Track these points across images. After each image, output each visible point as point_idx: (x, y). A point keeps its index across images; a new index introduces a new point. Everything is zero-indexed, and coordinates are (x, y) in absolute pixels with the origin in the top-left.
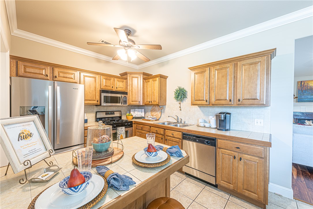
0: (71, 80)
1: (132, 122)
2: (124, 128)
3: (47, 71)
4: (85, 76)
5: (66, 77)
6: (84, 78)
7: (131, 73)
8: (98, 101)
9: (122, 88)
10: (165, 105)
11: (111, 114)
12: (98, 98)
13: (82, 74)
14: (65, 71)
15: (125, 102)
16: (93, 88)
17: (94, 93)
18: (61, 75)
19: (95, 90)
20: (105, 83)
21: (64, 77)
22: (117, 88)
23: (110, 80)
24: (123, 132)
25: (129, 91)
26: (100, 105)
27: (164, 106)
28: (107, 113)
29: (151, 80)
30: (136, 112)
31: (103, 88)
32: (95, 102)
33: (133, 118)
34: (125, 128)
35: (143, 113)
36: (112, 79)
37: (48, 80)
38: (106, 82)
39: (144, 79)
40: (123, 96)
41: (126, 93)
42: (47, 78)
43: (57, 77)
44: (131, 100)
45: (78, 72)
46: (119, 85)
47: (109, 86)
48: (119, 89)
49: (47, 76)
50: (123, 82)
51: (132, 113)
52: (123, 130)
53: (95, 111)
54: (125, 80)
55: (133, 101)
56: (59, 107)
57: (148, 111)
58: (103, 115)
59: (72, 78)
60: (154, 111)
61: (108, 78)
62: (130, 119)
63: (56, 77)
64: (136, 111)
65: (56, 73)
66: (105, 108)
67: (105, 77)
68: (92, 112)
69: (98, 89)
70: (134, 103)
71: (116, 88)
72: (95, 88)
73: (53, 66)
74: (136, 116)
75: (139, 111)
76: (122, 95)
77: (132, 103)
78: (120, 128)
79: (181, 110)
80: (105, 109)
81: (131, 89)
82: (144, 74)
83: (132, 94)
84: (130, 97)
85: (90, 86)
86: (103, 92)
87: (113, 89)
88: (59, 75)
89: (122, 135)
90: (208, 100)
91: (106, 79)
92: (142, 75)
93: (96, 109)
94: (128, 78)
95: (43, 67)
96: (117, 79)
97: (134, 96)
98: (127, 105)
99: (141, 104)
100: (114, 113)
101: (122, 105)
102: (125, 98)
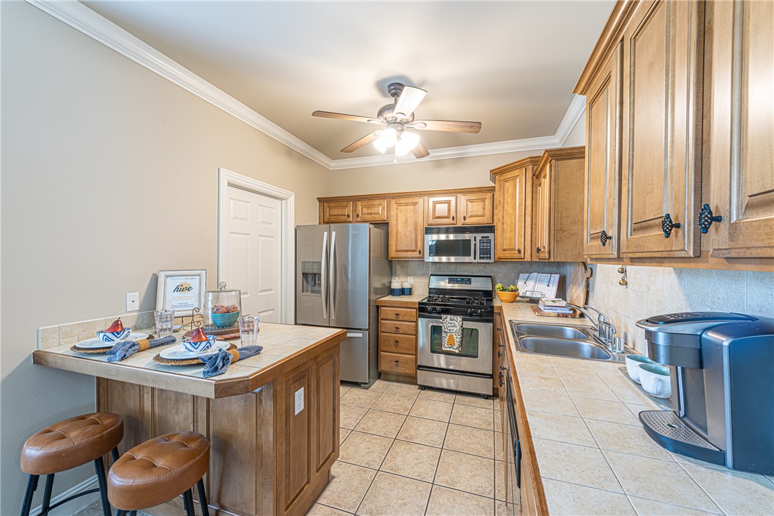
0: (378, 218)
2: (459, 318)
3: (350, 209)
4: (397, 205)
5: (371, 214)
6: (397, 209)
7: (501, 171)
8: (420, 253)
9: (481, 216)
11: (463, 281)
12: (421, 245)
13: (394, 202)
14: (371, 203)
15: (486, 252)
16: (411, 227)
17: (414, 236)
18: (365, 210)
21: (368, 214)
22: (465, 218)
23: (447, 203)
24: (455, 329)
25: (497, 221)
26: (424, 260)
28: (454, 278)
29: (542, 177)
31: (433, 222)
32: (415, 254)
34: (464, 320)
36: (454, 198)
37: (350, 222)
39: (535, 177)
40: (479, 236)
41: (492, 229)
42: (348, 220)
43: (360, 215)
44: (500, 248)
45: (388, 199)
46: (471, 211)
47: (446, 217)
48: (471, 221)
49: (349, 216)
50: (483, 200)
51: (520, 284)
52: (457, 324)
54: (489, 195)
55: (505, 250)
59: (379, 214)
63: (358, 215)
64: (531, 278)
65: (359, 210)
69: (422, 226)
70: (508, 254)
71: (462, 219)
72: (417, 225)
73: (356, 200)
74: (528, 294)
76: (475, 235)
77: (502, 254)
78: (449, 316)
81: (500, 216)
82: (534, 161)
83: (503, 229)
84: (500, 239)
86: (428, 233)
87: (455, 222)
88: (362, 211)
89: (451, 337)
91: (438, 202)
92: (530, 167)
95: (345, 204)
97: (508, 235)
98: (492, 261)
99: (528, 258)
100: (469, 282)
101: (478, 260)
102: (486, 241)
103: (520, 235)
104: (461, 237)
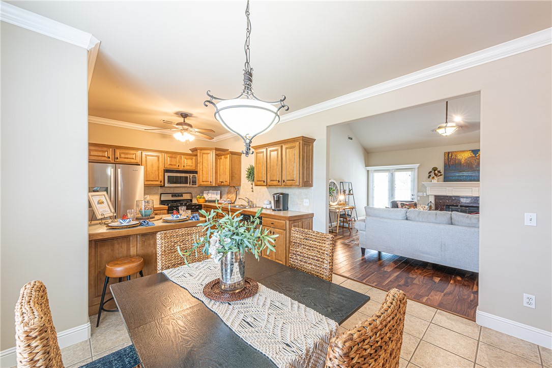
0: (133, 161)
1: (201, 205)
3: (110, 153)
4: (146, 156)
5: (127, 158)
6: (146, 157)
7: (201, 149)
8: (161, 182)
9: (191, 166)
10: (240, 185)
11: (179, 196)
12: (161, 178)
13: (144, 153)
14: (127, 151)
15: (194, 182)
16: (155, 168)
17: (157, 173)
18: (123, 156)
19: (158, 170)
20: (169, 162)
21: (125, 158)
23: (175, 158)
25: (199, 169)
26: (164, 186)
27: (239, 187)
28: (174, 195)
29: (223, 157)
30: (210, 195)
31: (168, 167)
32: (158, 183)
33: (206, 201)
35: (219, 196)
36: (179, 156)
37: (110, 163)
38: (171, 161)
39: (217, 155)
40: (191, 175)
41: (196, 172)
43: (119, 158)
44: (201, 180)
45: (140, 152)
46: (187, 164)
47: (175, 165)
48: (187, 168)
49: (109, 158)
50: (192, 159)
51: (205, 195)
53: (160, 193)
54: (194, 157)
56: (119, 188)
57: (224, 194)
58: (170, 198)
59: (133, 159)
60: (230, 193)
61: (174, 156)
62: (201, 202)
63: (117, 158)
64: (210, 193)
65: (118, 155)
66: (172, 189)
67: (169, 155)
68: (156, 194)
69: (162, 168)
70: (205, 183)
71: (183, 167)
72: (159, 168)
73: (115, 148)
74: (210, 199)
75: (214, 194)
77: (202, 183)
79: (253, 191)
80: (172, 191)
81: (201, 167)
82: (217, 149)
83: (202, 173)
84: (201, 177)
85: (152, 165)
86: (166, 172)
87: (179, 167)
88: (120, 155)
90: (265, 181)
91: (171, 157)
92: (214, 151)
93: (160, 190)
94: (198, 154)
95: (105, 149)
96: (185, 156)
97: (205, 175)
98: (197, 186)
99: (214, 185)
100: (182, 196)
101: (191, 186)
102: (194, 177)
103: (211, 176)
104: (183, 175)
